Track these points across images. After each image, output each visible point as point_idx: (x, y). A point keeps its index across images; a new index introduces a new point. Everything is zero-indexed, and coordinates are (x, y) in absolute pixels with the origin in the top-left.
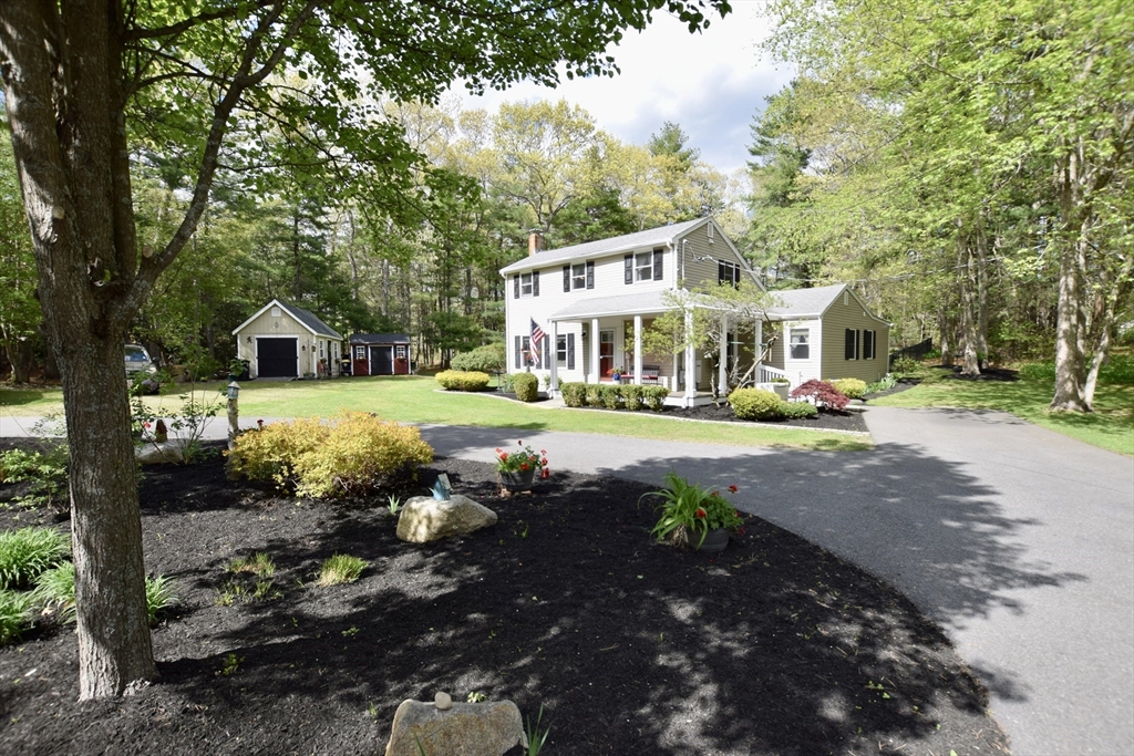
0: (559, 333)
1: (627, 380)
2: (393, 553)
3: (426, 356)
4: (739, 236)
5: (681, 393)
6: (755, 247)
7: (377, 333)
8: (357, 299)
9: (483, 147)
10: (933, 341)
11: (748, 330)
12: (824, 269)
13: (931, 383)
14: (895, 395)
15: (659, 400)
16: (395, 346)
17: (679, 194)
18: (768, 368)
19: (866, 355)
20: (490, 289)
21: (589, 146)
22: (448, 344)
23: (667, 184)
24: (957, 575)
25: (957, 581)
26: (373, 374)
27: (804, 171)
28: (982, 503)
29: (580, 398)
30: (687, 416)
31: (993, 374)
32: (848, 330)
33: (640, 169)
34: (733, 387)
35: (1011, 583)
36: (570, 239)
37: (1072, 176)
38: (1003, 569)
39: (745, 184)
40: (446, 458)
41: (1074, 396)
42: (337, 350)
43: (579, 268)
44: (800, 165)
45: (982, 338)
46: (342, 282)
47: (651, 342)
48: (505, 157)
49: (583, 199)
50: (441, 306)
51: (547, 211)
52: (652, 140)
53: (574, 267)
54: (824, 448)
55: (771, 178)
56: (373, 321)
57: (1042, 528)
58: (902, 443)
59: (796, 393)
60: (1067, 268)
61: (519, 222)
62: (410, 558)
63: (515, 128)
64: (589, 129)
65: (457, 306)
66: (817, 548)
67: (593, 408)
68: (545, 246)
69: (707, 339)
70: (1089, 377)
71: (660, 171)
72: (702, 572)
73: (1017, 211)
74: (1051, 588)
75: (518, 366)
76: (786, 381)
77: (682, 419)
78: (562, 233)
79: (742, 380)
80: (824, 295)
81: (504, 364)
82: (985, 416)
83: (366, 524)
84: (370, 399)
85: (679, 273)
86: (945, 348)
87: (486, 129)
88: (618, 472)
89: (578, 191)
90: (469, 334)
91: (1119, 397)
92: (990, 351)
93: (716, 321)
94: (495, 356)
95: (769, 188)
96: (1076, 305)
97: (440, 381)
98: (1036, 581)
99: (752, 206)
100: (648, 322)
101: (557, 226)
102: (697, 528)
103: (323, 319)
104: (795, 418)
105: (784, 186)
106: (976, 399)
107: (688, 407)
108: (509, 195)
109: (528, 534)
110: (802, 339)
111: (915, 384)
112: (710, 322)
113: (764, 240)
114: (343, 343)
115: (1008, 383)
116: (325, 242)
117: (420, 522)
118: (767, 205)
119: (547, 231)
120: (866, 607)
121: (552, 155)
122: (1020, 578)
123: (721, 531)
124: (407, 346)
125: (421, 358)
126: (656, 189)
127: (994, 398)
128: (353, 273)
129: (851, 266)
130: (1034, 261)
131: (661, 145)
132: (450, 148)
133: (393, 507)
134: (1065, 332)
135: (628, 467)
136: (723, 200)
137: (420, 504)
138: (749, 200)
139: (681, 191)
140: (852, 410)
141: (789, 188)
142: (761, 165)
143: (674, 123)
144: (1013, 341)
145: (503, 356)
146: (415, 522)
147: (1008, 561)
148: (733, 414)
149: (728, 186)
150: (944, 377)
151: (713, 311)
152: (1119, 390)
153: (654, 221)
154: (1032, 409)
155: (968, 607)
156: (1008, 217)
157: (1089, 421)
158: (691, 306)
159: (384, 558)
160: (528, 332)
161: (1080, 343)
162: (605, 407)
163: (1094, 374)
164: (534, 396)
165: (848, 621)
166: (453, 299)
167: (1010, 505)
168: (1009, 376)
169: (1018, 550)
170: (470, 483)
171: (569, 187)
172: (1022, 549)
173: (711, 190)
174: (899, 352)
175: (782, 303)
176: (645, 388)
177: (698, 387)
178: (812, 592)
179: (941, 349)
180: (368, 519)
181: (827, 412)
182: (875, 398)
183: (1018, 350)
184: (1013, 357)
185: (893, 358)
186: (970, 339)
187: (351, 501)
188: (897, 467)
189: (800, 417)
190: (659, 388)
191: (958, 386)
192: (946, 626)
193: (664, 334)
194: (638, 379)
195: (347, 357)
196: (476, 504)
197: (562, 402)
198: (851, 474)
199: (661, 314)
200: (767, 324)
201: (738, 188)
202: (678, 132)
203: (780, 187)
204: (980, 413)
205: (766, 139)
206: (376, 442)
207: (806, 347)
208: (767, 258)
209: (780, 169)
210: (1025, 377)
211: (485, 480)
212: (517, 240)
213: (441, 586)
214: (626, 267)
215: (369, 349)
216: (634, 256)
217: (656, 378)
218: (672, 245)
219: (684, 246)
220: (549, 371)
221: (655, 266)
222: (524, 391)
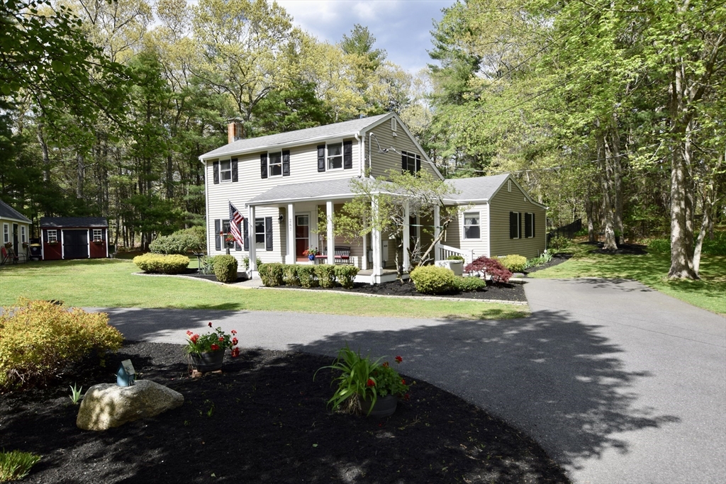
0: (256, 217)
1: (322, 260)
2: (71, 444)
3: (126, 239)
4: (423, 129)
5: (370, 271)
6: (436, 139)
7: (72, 216)
8: (48, 181)
9: (182, 36)
10: (583, 221)
11: (427, 213)
12: (494, 160)
13: (580, 257)
14: (551, 268)
15: (349, 279)
16: (91, 229)
17: (370, 90)
18: (446, 247)
19: (528, 234)
20: (192, 173)
21: (286, 42)
22: (149, 227)
23: (359, 80)
24: (581, 422)
25: (581, 428)
26: (67, 258)
27: (476, 74)
28: (608, 360)
29: (277, 278)
30: (374, 292)
31: (628, 249)
32: (511, 214)
33: (334, 66)
34: (414, 265)
35: (622, 427)
36: (270, 128)
37: (678, 88)
38: (618, 415)
39: (427, 84)
40: (138, 342)
41: (686, 267)
42: (24, 234)
43: (275, 156)
44: (473, 69)
45: (619, 219)
46: (31, 163)
47: (340, 226)
48: (205, 47)
49: (281, 90)
50: (141, 189)
51: (247, 100)
52: (344, 40)
53: (271, 155)
54: (489, 317)
55: (449, 79)
56: (66, 205)
57: (651, 379)
58: (552, 310)
59: (469, 269)
60: (676, 162)
61: (220, 110)
62: (89, 448)
63: (215, 20)
64: (287, 26)
65: (158, 189)
66: (472, 406)
67: (289, 287)
68: (244, 133)
69: (389, 222)
70: (696, 251)
71: (352, 68)
72: (370, 436)
73: (643, 114)
74: (651, 429)
75: (218, 248)
76: (461, 258)
77: (370, 295)
78: (261, 121)
79: (423, 259)
80: (492, 182)
81: (205, 246)
82: (621, 285)
83: (44, 417)
84: (60, 284)
85: (367, 162)
86: (590, 228)
87: (185, 19)
88: (308, 347)
89: (277, 83)
90: (172, 217)
91: (720, 266)
92: (625, 230)
93: (399, 206)
94: (196, 239)
95: (447, 89)
96: (683, 192)
97: (138, 264)
98: (641, 424)
99: (434, 103)
100: (338, 206)
101: (257, 115)
102: (368, 397)
103: (9, 202)
104: (467, 291)
105: (460, 87)
106: (614, 270)
107: (375, 284)
108: (209, 84)
109: (214, 413)
110: (474, 221)
111: (567, 258)
112: (392, 207)
113: (445, 132)
114: (32, 227)
115: (639, 256)
116: (11, 122)
117: (102, 410)
118: (446, 103)
119: (246, 119)
120: (505, 456)
121: (251, 48)
122: (628, 422)
123: (389, 398)
124: (104, 229)
125: (121, 240)
126: (348, 84)
127: (627, 269)
128: (44, 154)
129: (515, 158)
130: (650, 157)
131: (352, 45)
132: (148, 35)
133: (76, 395)
134: (677, 215)
135: (316, 342)
136: (408, 97)
137: (102, 391)
138: (431, 98)
139: (371, 87)
140: (515, 282)
141: (464, 89)
142: (440, 67)
143: (363, 26)
144: (643, 221)
145: (204, 239)
146: (97, 410)
147: (621, 408)
148: (415, 289)
149: (412, 84)
150: (590, 252)
151: (396, 197)
152: (721, 260)
153: (346, 114)
154: (655, 278)
155: (586, 450)
156: (636, 118)
157: (697, 287)
158: (377, 193)
159: (60, 450)
160: (227, 216)
161: (688, 223)
162: (300, 286)
163: (699, 248)
164: (233, 275)
165: (489, 470)
166: (154, 183)
167: (629, 361)
168: (640, 250)
169: (630, 398)
170: (161, 366)
171: (268, 79)
172: (634, 397)
173: (398, 88)
174: (555, 231)
175: (454, 189)
176: (337, 267)
177: (385, 265)
178: (463, 447)
179: (587, 227)
180: (47, 410)
181: (494, 285)
182: (535, 271)
183: (647, 228)
184: (643, 235)
185: (550, 236)
186: (609, 220)
187: (30, 393)
188: (545, 331)
189: (472, 290)
190: (349, 267)
191: (601, 260)
192: (567, 467)
193: (353, 218)
194: (330, 259)
195: (38, 241)
196: (163, 387)
197: (260, 282)
198: (508, 339)
199: (349, 200)
200: (443, 208)
201: (421, 86)
202: (366, 33)
203: (456, 87)
204: (618, 283)
205: (444, 45)
206: (57, 330)
207: (478, 228)
208: (447, 149)
209: (456, 72)
210: (652, 251)
211: (176, 362)
212: (218, 126)
213: (119, 472)
214: (319, 156)
215: (62, 233)
216: (326, 147)
217: (348, 258)
218: (360, 137)
219: (370, 138)
220: (248, 252)
221: (345, 156)
222: (223, 272)
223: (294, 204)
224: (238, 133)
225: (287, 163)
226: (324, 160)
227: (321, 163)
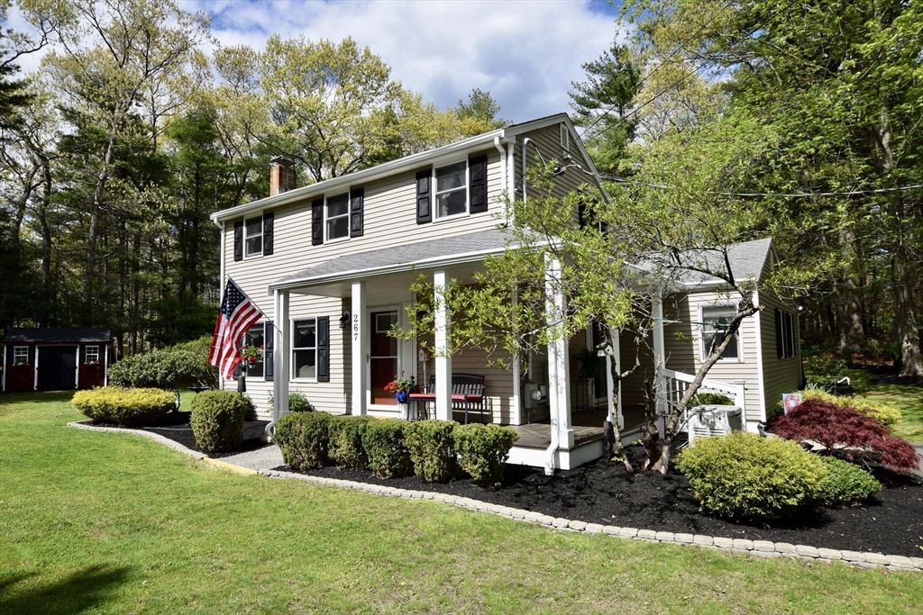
0: (301, 316)
1: (424, 403)
16: (83, 346)
19: (789, 351)
26: (40, 389)
32: (776, 311)
43: (338, 201)
53: (331, 201)
85: (518, 197)
107: (558, 473)
124: (102, 346)
131: (469, 114)
162: (368, 471)
176: (458, 429)
194: (441, 402)
214: (418, 194)
215: (37, 350)
216: (434, 173)
217: (479, 400)
218: (505, 146)
219: (524, 149)
220: (272, 384)
221: (471, 187)
222: (207, 431)
223: (365, 281)
224: (287, 181)
225: (358, 212)
226: (429, 200)
227: (424, 206)
